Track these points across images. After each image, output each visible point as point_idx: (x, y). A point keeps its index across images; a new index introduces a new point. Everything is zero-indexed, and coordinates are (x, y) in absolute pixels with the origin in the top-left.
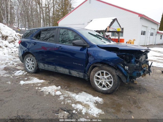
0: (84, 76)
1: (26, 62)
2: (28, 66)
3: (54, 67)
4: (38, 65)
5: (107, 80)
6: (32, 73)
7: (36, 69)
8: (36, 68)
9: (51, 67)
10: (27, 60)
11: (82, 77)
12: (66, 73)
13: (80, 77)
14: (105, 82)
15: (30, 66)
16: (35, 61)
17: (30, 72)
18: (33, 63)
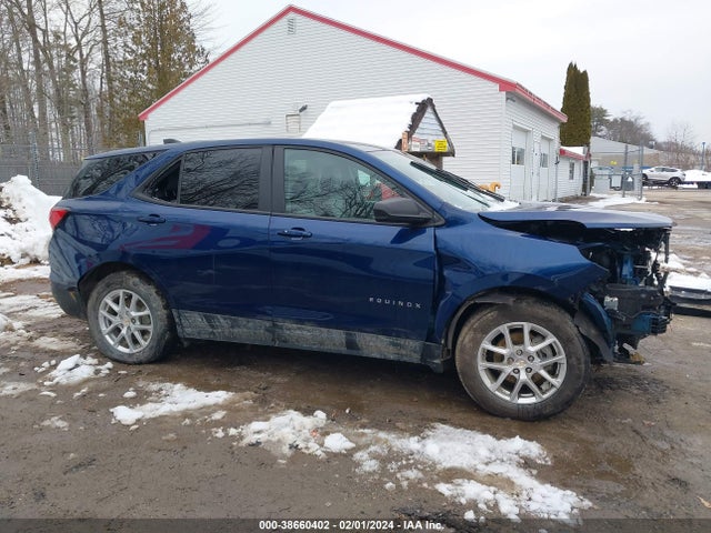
0: (426, 353)
1: (103, 312)
2: (117, 331)
3: (268, 324)
4: (177, 320)
5: (537, 360)
6: (140, 363)
7: (163, 342)
8: (163, 335)
9: (250, 324)
10: (108, 300)
11: (415, 358)
12: (328, 347)
13: (405, 359)
14: (528, 370)
15: (124, 331)
16: (158, 302)
17: (130, 360)
18: (147, 312)
